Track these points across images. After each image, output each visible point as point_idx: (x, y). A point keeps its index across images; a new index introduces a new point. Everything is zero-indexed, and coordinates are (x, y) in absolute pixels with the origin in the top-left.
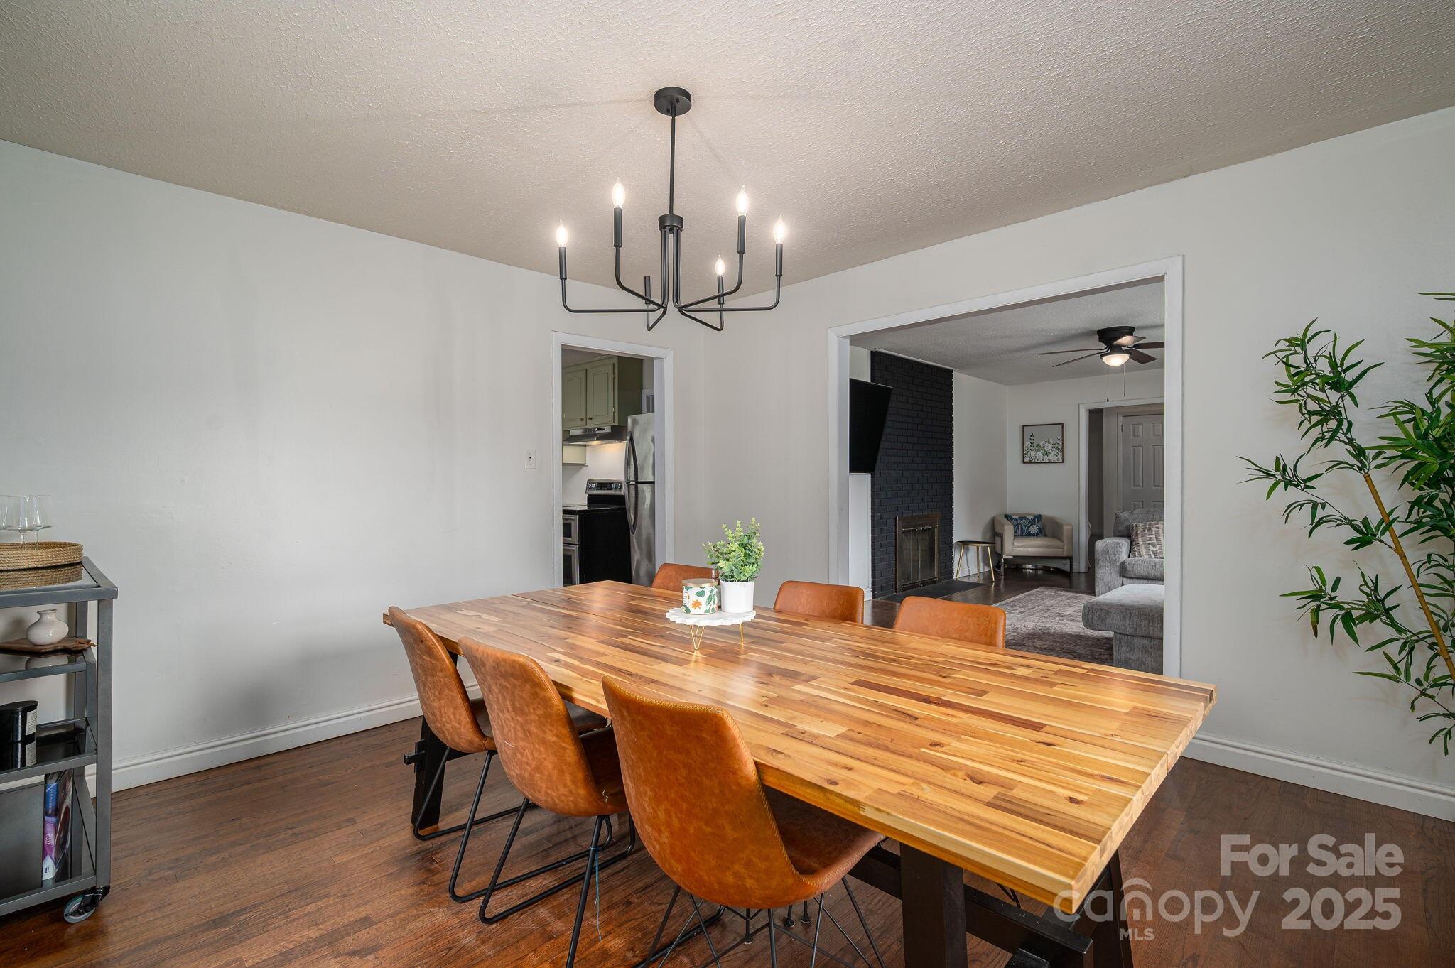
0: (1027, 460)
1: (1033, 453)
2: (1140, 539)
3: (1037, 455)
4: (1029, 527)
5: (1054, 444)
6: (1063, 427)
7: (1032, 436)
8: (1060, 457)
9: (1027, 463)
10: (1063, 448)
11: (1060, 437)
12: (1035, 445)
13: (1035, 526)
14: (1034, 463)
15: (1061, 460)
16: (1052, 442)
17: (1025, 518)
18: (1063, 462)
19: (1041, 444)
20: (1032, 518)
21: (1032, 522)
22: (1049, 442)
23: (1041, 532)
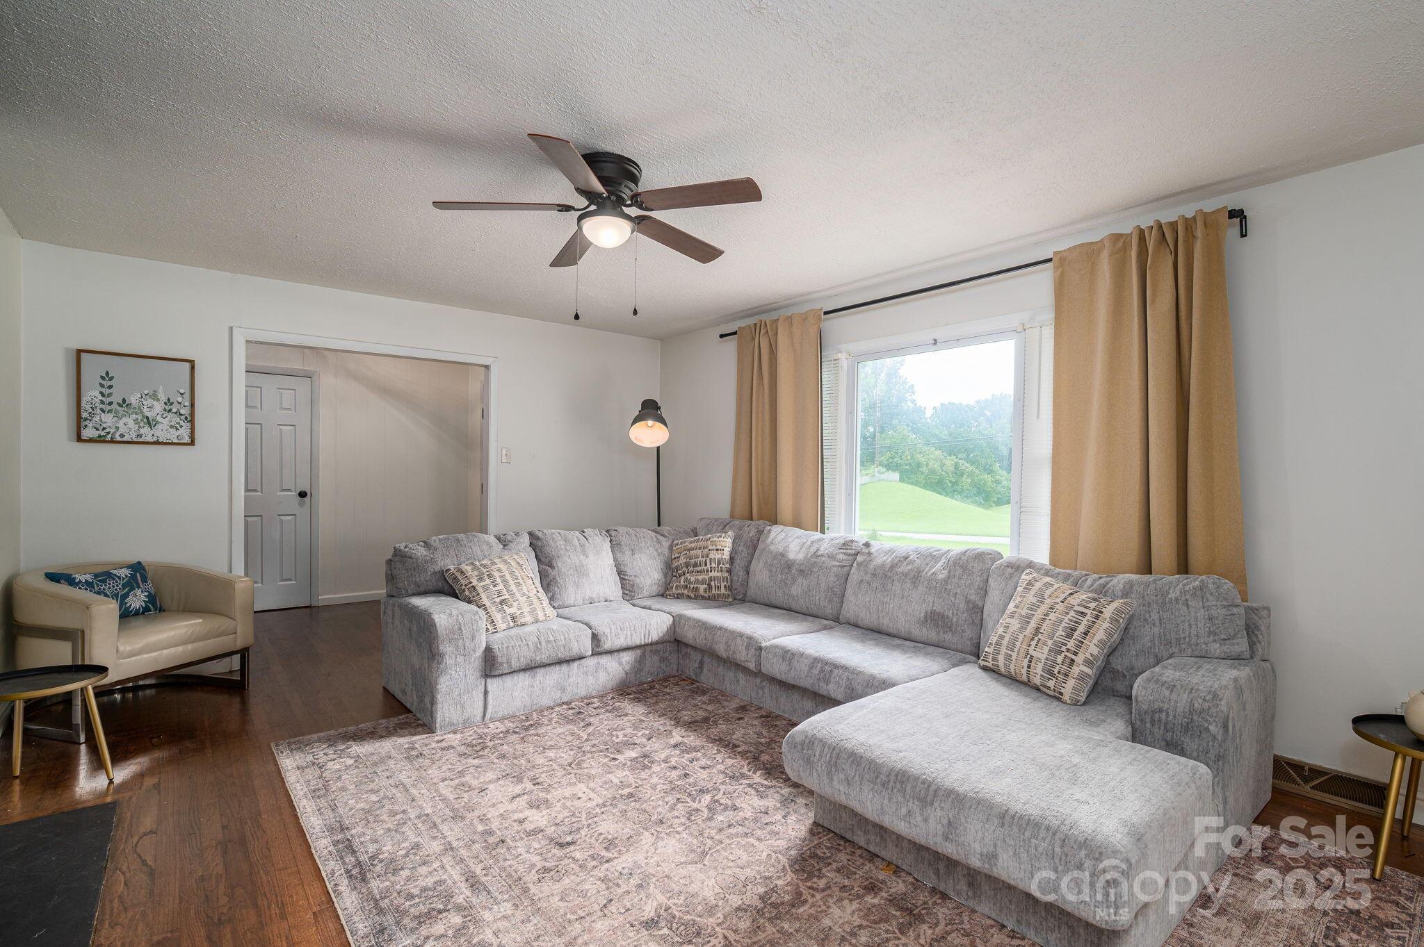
0: (88, 433)
1: (108, 419)
2: (483, 596)
3: (121, 424)
4: (126, 596)
5: (169, 402)
6: (193, 368)
7: (107, 376)
8: (184, 433)
9: (91, 440)
10: (192, 414)
11: (185, 389)
12: (116, 398)
13: (138, 592)
14: (112, 441)
15: (187, 439)
16: (163, 398)
17: (109, 575)
18: (192, 443)
19: (133, 400)
20: (125, 572)
21: (131, 584)
22: (154, 396)
23: (154, 604)
